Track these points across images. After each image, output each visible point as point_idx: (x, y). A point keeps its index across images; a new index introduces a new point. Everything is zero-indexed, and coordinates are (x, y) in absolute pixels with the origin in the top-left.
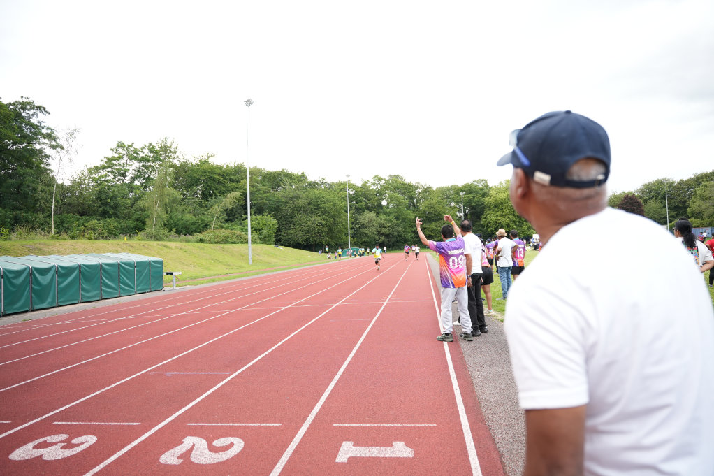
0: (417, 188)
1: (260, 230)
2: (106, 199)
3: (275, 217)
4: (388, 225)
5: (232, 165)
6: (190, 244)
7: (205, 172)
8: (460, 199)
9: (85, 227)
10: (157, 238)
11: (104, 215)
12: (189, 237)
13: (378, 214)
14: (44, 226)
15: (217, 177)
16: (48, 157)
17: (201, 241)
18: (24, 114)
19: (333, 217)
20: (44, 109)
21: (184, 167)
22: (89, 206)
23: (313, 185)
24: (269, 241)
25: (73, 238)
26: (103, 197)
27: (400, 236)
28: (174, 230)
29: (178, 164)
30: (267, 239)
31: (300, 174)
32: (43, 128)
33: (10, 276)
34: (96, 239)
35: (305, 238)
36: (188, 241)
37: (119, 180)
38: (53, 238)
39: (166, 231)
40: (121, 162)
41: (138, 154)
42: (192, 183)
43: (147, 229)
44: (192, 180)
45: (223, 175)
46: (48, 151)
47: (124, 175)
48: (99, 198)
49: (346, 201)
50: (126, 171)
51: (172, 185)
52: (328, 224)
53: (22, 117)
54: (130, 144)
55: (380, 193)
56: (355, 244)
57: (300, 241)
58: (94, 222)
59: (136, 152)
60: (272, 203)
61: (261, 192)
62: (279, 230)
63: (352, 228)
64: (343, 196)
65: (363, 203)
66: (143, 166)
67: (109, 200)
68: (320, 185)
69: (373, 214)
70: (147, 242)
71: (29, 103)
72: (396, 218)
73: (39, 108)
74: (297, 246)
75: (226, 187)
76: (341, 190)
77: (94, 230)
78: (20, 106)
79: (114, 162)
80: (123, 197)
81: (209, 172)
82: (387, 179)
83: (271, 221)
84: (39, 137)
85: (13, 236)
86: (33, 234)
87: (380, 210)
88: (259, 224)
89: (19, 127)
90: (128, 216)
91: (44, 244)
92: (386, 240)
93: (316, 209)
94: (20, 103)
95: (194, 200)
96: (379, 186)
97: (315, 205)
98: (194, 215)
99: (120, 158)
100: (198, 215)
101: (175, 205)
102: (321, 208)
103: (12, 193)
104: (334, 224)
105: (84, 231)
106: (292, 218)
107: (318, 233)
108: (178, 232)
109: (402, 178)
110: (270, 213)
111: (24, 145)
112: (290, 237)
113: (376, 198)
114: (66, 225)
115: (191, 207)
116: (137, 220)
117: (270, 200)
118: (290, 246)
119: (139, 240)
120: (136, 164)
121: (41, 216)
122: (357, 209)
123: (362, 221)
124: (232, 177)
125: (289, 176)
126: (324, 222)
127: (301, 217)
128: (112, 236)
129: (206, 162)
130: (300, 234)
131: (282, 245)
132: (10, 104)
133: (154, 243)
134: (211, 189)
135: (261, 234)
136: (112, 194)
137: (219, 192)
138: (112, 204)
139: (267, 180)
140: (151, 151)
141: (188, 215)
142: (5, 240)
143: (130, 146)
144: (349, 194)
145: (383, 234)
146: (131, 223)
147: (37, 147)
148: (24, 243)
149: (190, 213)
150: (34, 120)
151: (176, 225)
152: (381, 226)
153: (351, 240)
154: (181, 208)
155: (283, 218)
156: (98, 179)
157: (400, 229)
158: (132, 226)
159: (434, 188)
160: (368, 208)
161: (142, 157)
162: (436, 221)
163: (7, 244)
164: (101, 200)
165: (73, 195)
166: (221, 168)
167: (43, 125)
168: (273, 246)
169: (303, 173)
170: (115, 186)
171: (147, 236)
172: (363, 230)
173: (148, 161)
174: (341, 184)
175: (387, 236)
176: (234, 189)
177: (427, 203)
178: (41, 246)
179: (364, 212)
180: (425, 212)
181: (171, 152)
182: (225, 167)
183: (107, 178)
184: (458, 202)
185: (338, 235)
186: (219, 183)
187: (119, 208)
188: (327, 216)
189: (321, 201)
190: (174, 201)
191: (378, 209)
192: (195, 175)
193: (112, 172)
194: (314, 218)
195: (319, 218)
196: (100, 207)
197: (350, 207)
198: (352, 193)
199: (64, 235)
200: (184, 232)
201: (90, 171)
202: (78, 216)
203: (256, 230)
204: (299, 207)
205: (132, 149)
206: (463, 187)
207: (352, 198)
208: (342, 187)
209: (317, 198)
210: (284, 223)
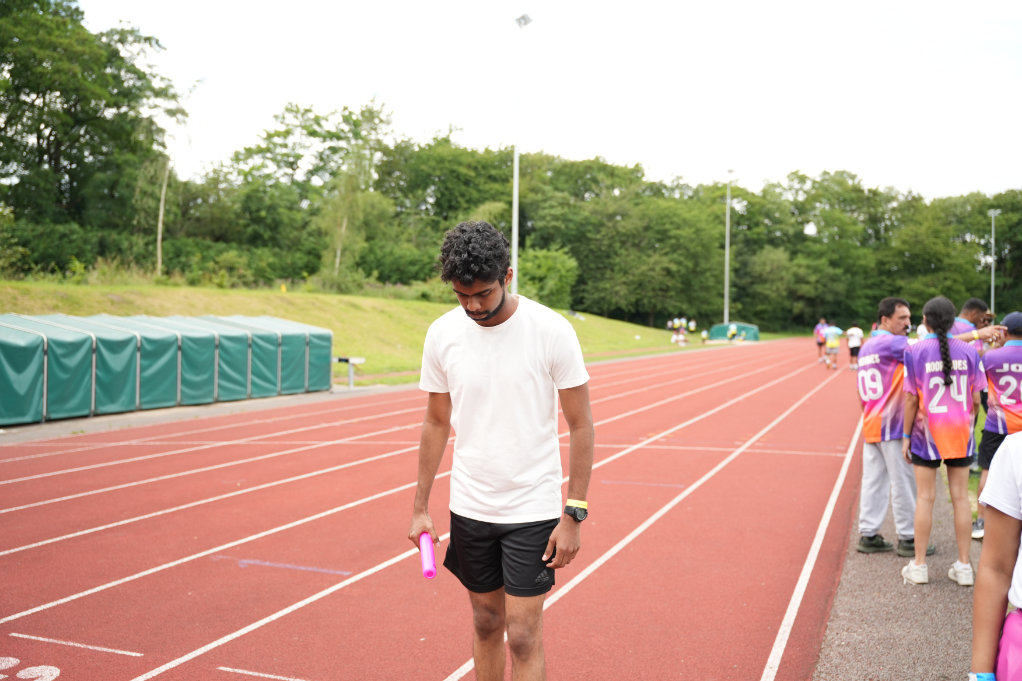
0: (889, 199)
1: (541, 279)
2: (258, 210)
3: (574, 253)
4: (813, 278)
5: (495, 149)
6: (401, 302)
7: (441, 160)
8: (989, 224)
9: (216, 263)
10: (342, 290)
11: (255, 240)
12: (403, 289)
13: (794, 254)
14: (144, 260)
15: (463, 170)
16: (161, 131)
17: (425, 297)
18: (123, 53)
19: (694, 257)
20: (157, 42)
21: (402, 150)
22: (230, 223)
23: (657, 190)
24: (559, 301)
25: (192, 283)
26: (254, 207)
27: (838, 303)
28: (376, 273)
29: (392, 146)
30: (554, 298)
31: (631, 166)
32: (154, 77)
33: (59, 351)
34: (233, 286)
35: (633, 299)
36: (398, 297)
37: (286, 174)
38: (159, 282)
39: (360, 275)
40: (290, 140)
41: (319, 125)
42: (418, 182)
43: (325, 272)
44: (417, 176)
45: (475, 169)
46: (161, 120)
47: (292, 165)
48: (246, 208)
49: (723, 223)
50: (298, 157)
51: (378, 185)
52: (683, 271)
53: (122, 59)
54: (308, 108)
55: (802, 209)
56: (738, 316)
57: (623, 304)
58: (231, 255)
59: (317, 120)
60: (571, 226)
61: (554, 203)
62: (581, 280)
63: (733, 285)
64: (719, 213)
65: (761, 229)
66: (331, 148)
67: (263, 213)
68: (672, 190)
69: (779, 255)
70: (322, 297)
71: (132, 32)
72: (833, 264)
73: (148, 39)
74: (617, 314)
75: (479, 191)
76: (714, 201)
77: (231, 269)
78: (116, 37)
79: (277, 140)
80: (291, 209)
81: (450, 162)
82: (818, 179)
83: (564, 262)
84: (148, 93)
85: (93, 276)
86: (125, 275)
87: (799, 247)
88: (539, 267)
89: (117, 78)
90: (295, 245)
91: (140, 294)
92: (808, 310)
93: (660, 240)
94: (117, 32)
95: (418, 217)
96: (801, 193)
97: (658, 232)
98: (418, 246)
99: (288, 133)
100: (425, 245)
101: (382, 225)
102: (670, 238)
103: (102, 198)
104: (695, 272)
105: (214, 272)
106: (608, 257)
107: (661, 289)
108: (383, 278)
109: (853, 177)
110: (562, 247)
111: (124, 109)
112: (602, 295)
113: (793, 220)
114: (183, 259)
115: (411, 230)
116: (309, 253)
117: (570, 221)
118: (601, 314)
119: (310, 291)
120: (318, 145)
121: (139, 241)
122: (748, 242)
123: (758, 269)
124: (493, 172)
125: (611, 172)
126: (674, 267)
127: (628, 256)
128: (261, 281)
129: (446, 141)
130: (623, 290)
131: (585, 311)
132: (102, 34)
133: (334, 299)
134: (451, 194)
135: (542, 288)
136: (267, 201)
137: (468, 202)
138: (269, 221)
139: (563, 178)
140: (346, 120)
141: (406, 245)
142: (78, 283)
143: (307, 111)
144: (733, 210)
145: (800, 298)
146: (300, 258)
147: (145, 112)
148: (106, 289)
149: (409, 241)
150: (141, 64)
151: (379, 264)
152: (800, 280)
153: (730, 308)
154: (394, 230)
155: (591, 257)
156: (250, 173)
157: (840, 287)
158: (300, 263)
159: (927, 201)
160: (773, 242)
161: (329, 132)
162: (927, 271)
163: (81, 290)
164: (250, 213)
165: (205, 201)
166: (473, 153)
167: (154, 72)
168: (565, 312)
169: (637, 165)
170: (276, 186)
171: (324, 285)
172: (759, 288)
173: (339, 138)
174: (715, 188)
175: (810, 301)
176: (494, 198)
177: (907, 231)
178: (132, 298)
179: (762, 248)
180: (901, 253)
181: (381, 121)
182: (481, 151)
183: (266, 171)
184: (982, 231)
185: (702, 294)
186: (467, 183)
187: (281, 229)
188: (681, 255)
189: (672, 223)
190: (381, 217)
191: (797, 242)
192: (423, 167)
193: (274, 160)
194: (652, 260)
195: (665, 259)
196: (247, 226)
197: (733, 236)
198: (740, 206)
199: (177, 278)
200: (395, 277)
201: (237, 158)
202: (208, 242)
203: (533, 279)
204: (625, 235)
205: (311, 116)
206: (999, 197)
207: (738, 219)
208: (719, 193)
209: (663, 217)
210: (592, 266)
